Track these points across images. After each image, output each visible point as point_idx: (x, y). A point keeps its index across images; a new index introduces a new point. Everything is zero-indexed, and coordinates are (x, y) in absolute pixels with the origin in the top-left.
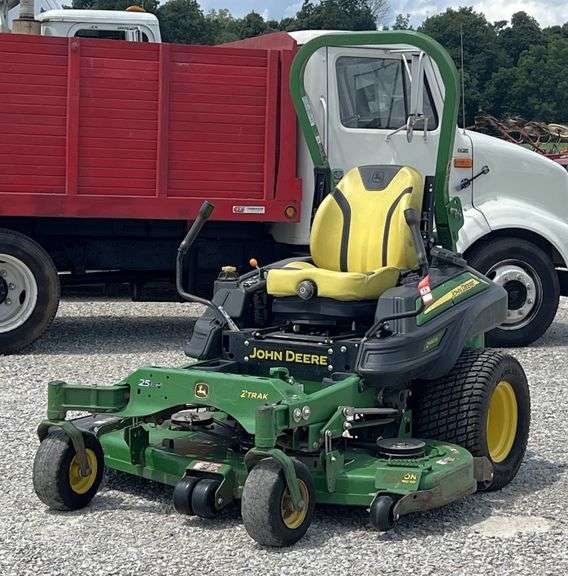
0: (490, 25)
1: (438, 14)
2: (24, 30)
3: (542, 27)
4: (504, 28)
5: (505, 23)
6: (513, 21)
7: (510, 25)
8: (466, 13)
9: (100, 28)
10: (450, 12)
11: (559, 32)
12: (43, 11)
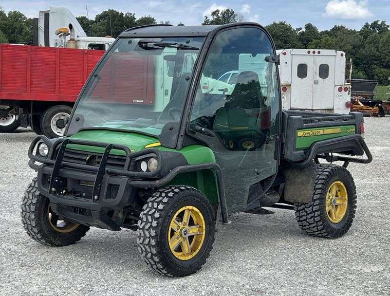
0: (294, 30)
1: (269, 24)
2: (72, 46)
3: (320, 31)
4: (301, 31)
5: (301, 29)
6: (306, 28)
7: (304, 30)
8: (282, 24)
9: (96, 43)
10: (275, 24)
11: (327, 33)
12: (78, 37)
